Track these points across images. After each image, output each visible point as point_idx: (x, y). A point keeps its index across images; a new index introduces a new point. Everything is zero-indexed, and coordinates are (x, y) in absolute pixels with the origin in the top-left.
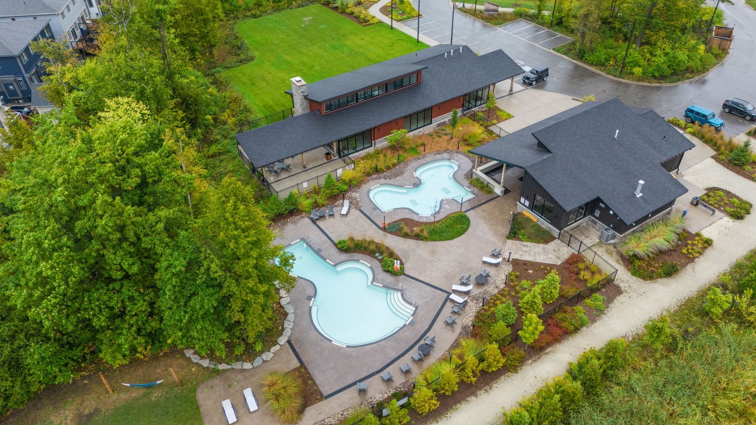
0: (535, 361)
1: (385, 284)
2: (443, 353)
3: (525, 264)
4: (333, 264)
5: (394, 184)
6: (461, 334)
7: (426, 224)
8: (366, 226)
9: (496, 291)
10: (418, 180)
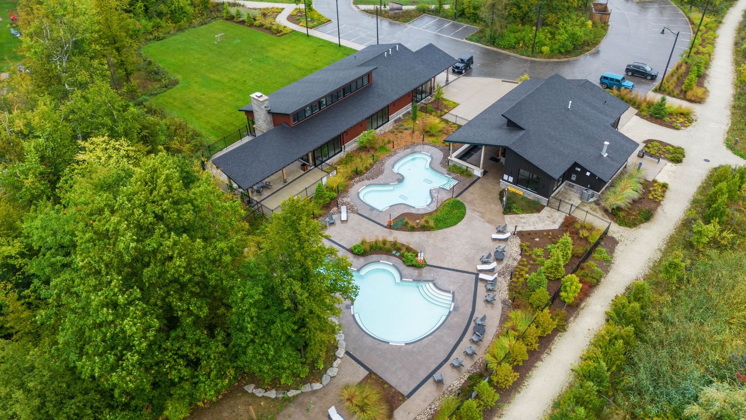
0: (576, 317)
1: (414, 278)
2: (496, 330)
3: (529, 234)
4: (355, 270)
5: (379, 183)
6: (503, 308)
7: (426, 214)
8: (371, 227)
9: (516, 263)
10: (399, 175)
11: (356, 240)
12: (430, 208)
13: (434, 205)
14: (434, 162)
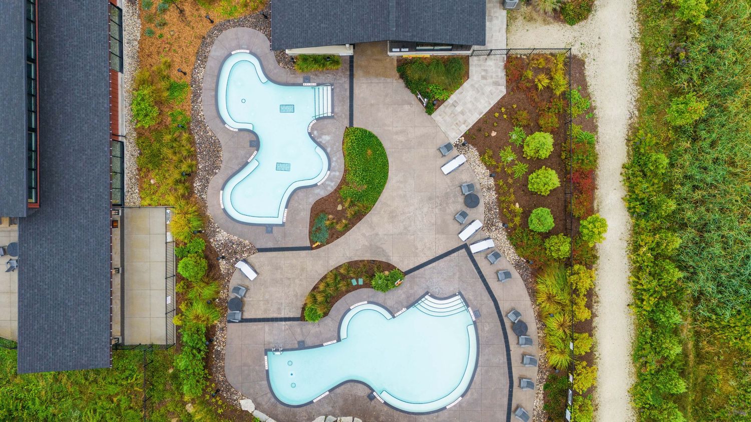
3: (480, 130)
4: (335, 341)
5: (234, 171)
6: (521, 276)
7: (339, 188)
8: (294, 261)
9: (494, 193)
10: (246, 133)
11: (296, 296)
12: (335, 171)
13: (336, 161)
14: (265, 63)
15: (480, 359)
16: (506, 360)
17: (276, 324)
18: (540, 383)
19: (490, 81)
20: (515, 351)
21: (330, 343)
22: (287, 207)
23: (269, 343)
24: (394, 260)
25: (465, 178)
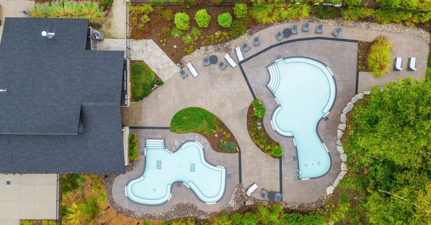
4: (294, 139)
5: (194, 196)
6: (257, 32)
7: (205, 136)
8: (247, 162)
9: (209, 47)
10: (173, 189)
11: (267, 161)
12: (195, 138)
13: (190, 137)
14: (133, 177)
15: (305, 56)
16: (306, 41)
17: (283, 173)
18: (319, 21)
19: (144, 49)
20: (301, 35)
21: (294, 142)
22: (216, 166)
23: (294, 177)
24: (247, 105)
25: (200, 63)
